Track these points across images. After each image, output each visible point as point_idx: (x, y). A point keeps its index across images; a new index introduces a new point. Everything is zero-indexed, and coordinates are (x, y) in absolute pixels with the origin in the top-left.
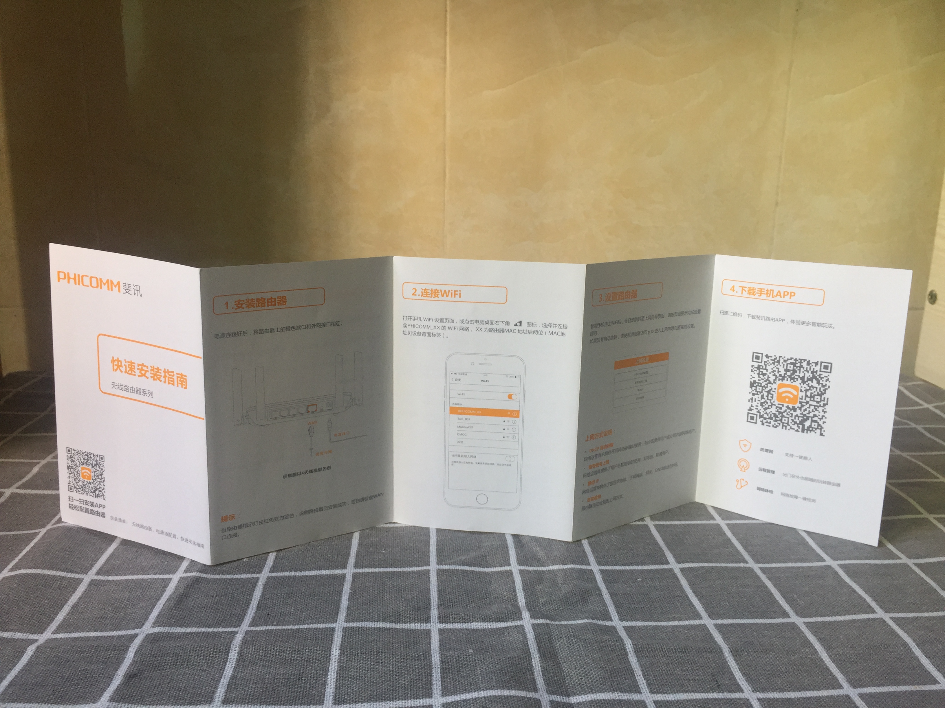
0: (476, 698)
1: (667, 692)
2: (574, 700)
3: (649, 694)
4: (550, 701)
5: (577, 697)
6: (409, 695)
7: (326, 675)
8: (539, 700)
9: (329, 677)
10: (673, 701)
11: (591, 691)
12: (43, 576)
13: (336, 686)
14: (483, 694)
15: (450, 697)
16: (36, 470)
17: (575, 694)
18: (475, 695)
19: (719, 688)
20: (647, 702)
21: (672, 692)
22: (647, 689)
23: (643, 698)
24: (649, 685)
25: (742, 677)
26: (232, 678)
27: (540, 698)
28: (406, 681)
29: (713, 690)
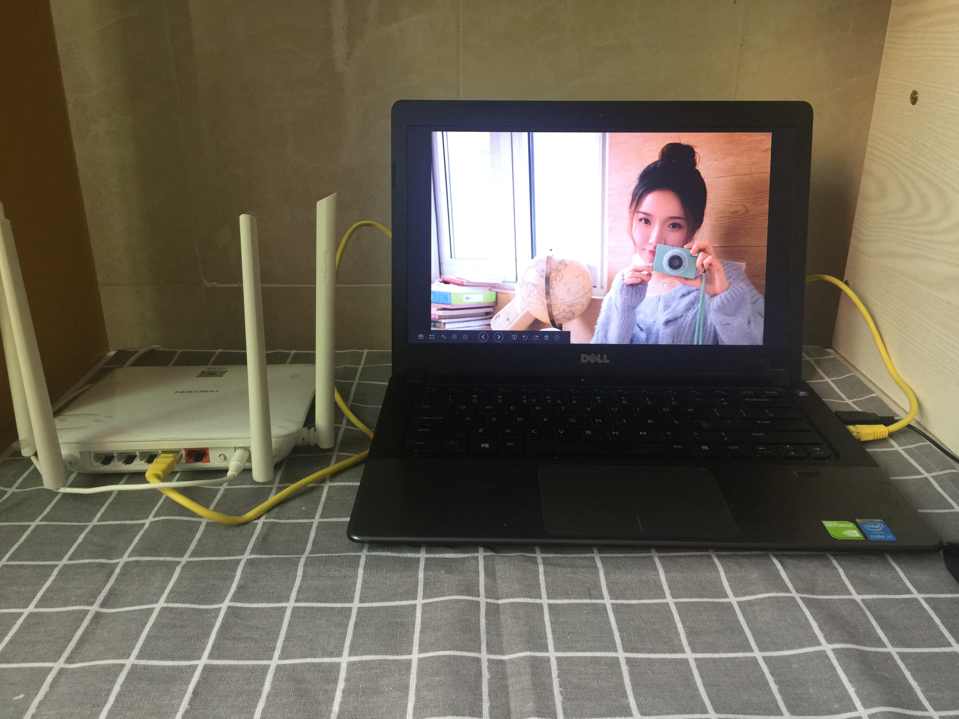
0: (442, 601)
1: (558, 599)
2: (501, 602)
3: (546, 599)
4: (486, 602)
5: (503, 600)
6: (404, 598)
7: (355, 586)
8: (479, 602)
9: (357, 587)
10: (560, 604)
11: (512, 597)
13: (361, 592)
14: (446, 598)
15: (427, 600)
17: (501, 598)
18: (441, 599)
19: (590, 597)
20: (544, 604)
21: (560, 599)
22: (546, 596)
23: (542, 602)
24: (548, 594)
25: (607, 590)
26: (301, 587)
27: (480, 601)
28: (403, 590)
29: (586, 598)
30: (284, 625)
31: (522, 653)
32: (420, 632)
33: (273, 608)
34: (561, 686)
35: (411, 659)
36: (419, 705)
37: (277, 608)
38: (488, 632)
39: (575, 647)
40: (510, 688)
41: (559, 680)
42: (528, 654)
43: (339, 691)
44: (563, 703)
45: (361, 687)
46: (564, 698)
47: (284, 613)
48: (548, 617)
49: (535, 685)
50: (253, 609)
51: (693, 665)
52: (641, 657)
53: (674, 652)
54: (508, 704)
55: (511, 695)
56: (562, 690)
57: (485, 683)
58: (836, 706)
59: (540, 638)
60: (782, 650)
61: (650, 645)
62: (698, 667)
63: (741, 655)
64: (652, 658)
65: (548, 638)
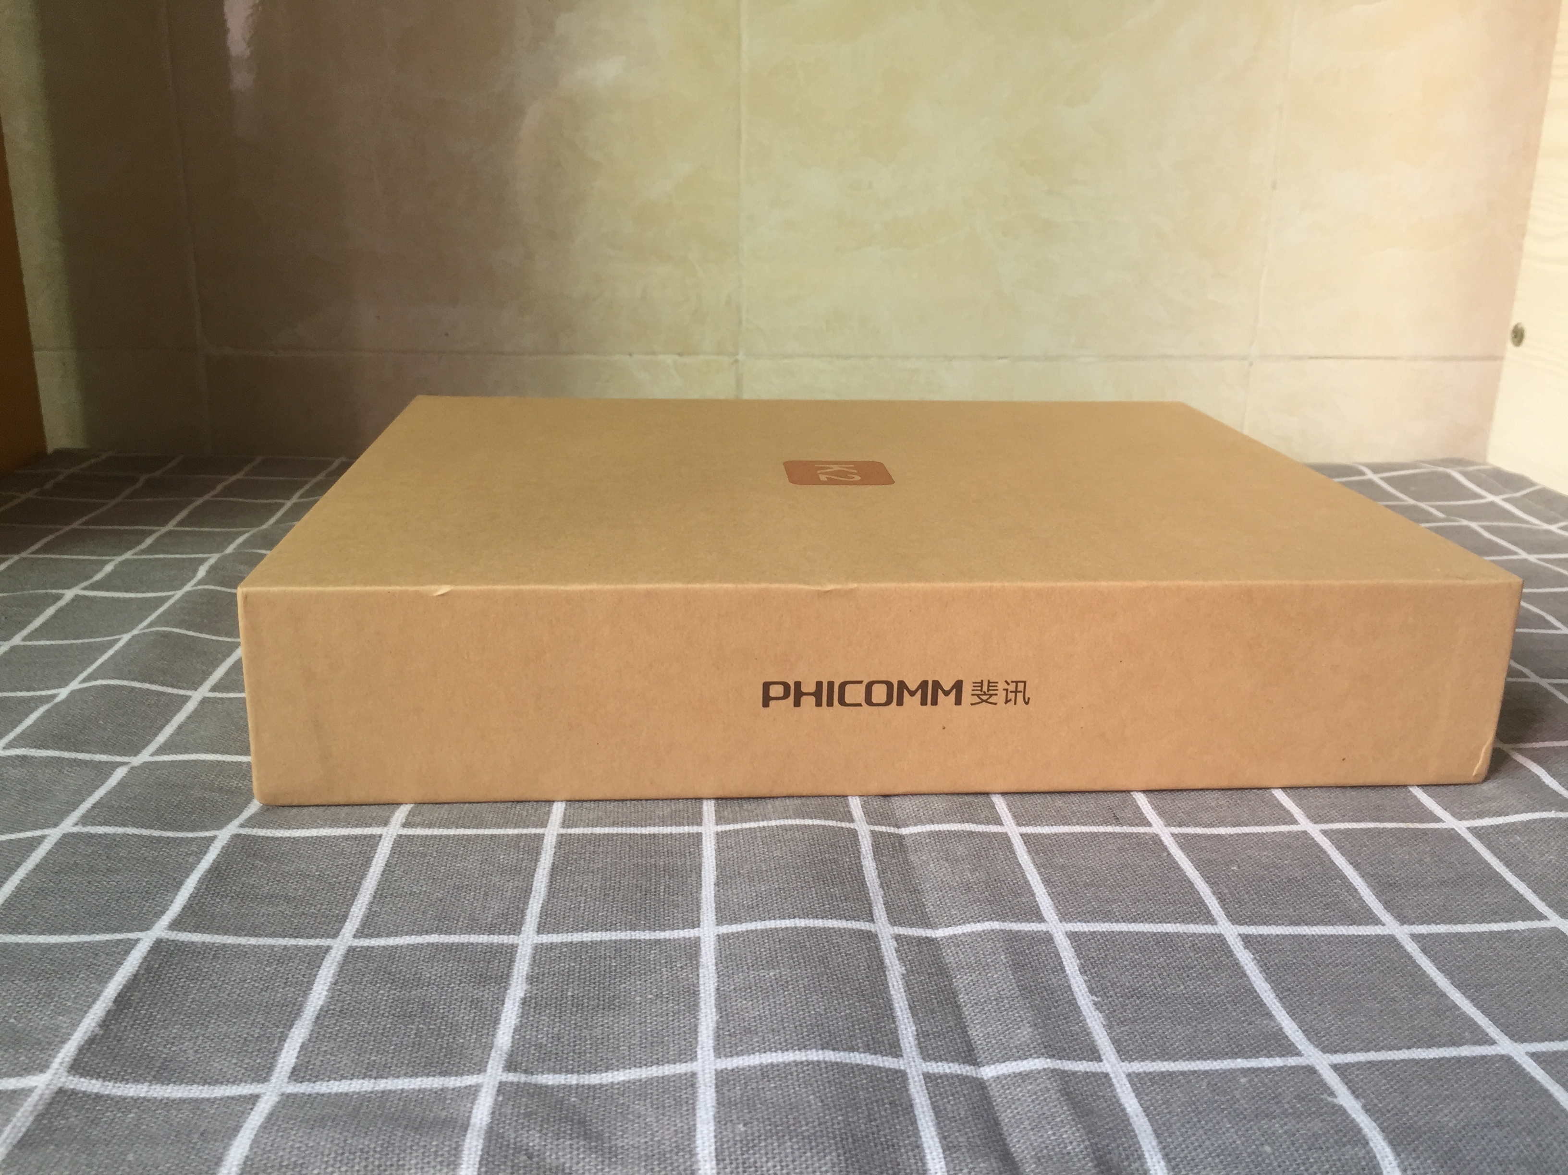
12: (133, 689)
16: (109, 568)
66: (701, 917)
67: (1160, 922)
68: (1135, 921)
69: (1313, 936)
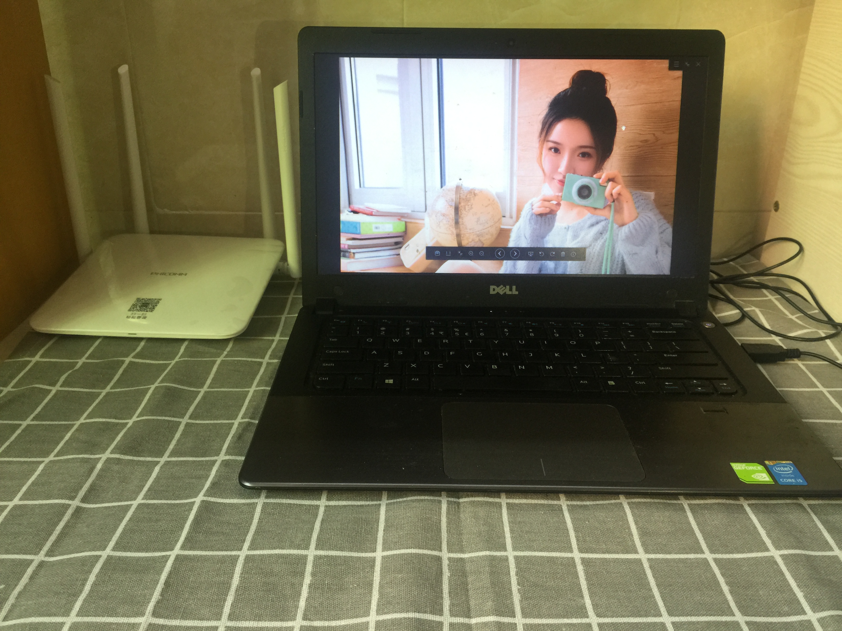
30: (254, 521)
31: (481, 552)
32: (384, 530)
33: (244, 504)
34: (519, 584)
35: (375, 557)
36: (382, 602)
37: (248, 504)
38: (449, 531)
39: (533, 546)
40: (469, 586)
41: (517, 578)
42: (488, 553)
43: (305, 586)
44: (521, 601)
45: (326, 582)
46: (521, 596)
47: (254, 509)
48: (506, 517)
49: (493, 584)
50: (225, 504)
51: (646, 565)
52: (596, 557)
53: (628, 552)
54: (468, 601)
55: (471, 592)
56: (519, 588)
57: (445, 581)
58: (786, 609)
59: (499, 538)
60: (732, 553)
61: (604, 545)
62: (651, 567)
63: (692, 556)
64: (606, 558)
65: (507, 537)
66: (377, 547)
67: (551, 552)
68: (541, 551)
69: (609, 558)
